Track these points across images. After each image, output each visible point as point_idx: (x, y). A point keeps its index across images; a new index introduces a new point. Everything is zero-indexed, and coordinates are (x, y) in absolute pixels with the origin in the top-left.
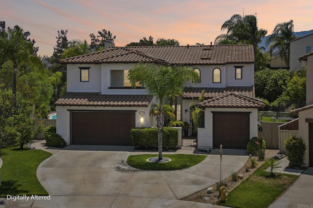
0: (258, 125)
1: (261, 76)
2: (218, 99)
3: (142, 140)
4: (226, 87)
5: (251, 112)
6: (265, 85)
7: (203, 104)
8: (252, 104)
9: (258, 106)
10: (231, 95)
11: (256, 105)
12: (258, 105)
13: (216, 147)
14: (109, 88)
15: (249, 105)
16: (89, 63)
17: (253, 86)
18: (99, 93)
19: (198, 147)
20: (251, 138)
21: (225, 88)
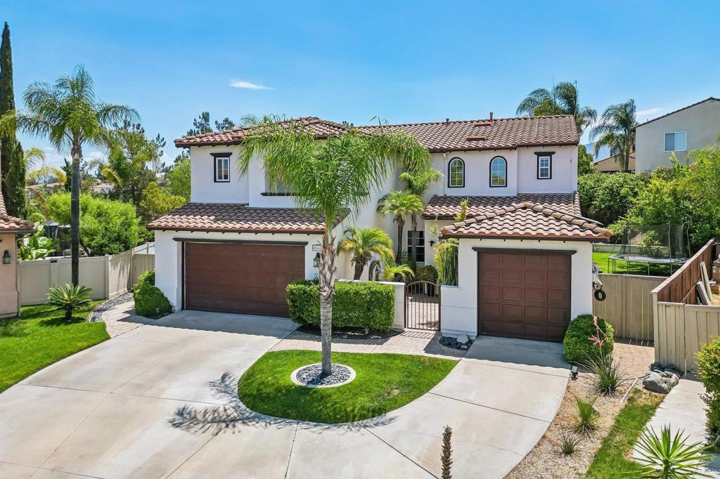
0: (594, 283)
1: (585, 183)
2: (491, 219)
3: (311, 311)
4: (518, 195)
5: (574, 252)
6: (591, 198)
7: (454, 230)
8: (577, 232)
9: (594, 235)
10: (524, 208)
11: (589, 232)
12: (594, 232)
13: (484, 333)
14: (264, 194)
15: (570, 234)
16: (228, 144)
17: (575, 193)
18: (243, 205)
19: (441, 332)
20: (574, 316)
21: (515, 197)
